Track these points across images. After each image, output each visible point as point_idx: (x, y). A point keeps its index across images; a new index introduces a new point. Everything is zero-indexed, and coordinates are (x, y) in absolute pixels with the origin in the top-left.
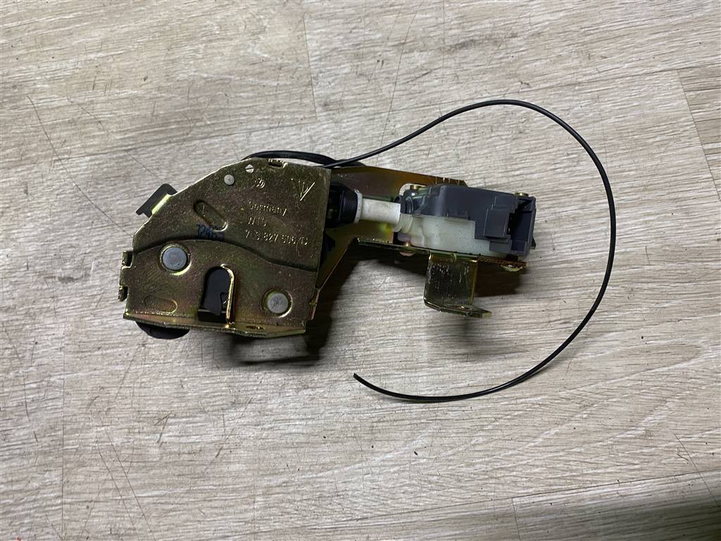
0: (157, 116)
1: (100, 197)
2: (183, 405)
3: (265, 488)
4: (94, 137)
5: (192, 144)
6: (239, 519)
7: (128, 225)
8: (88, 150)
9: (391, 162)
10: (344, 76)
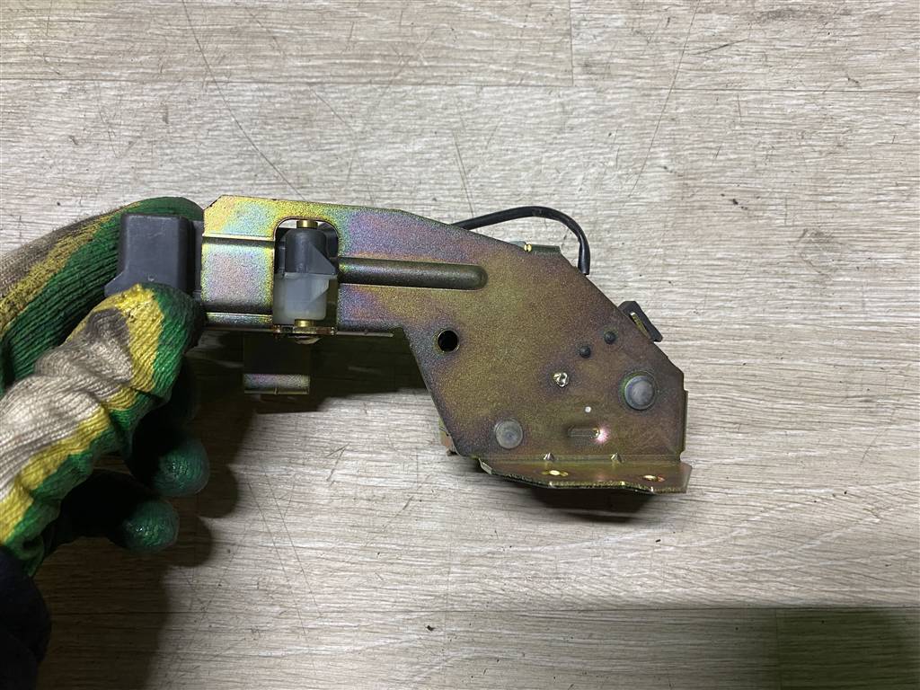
0: (355, 42)
1: (268, 143)
2: (366, 436)
3: (465, 556)
4: (265, 57)
5: (401, 90)
6: (429, 591)
7: (305, 188)
8: (254, 75)
9: (666, 157)
10: (615, 30)
